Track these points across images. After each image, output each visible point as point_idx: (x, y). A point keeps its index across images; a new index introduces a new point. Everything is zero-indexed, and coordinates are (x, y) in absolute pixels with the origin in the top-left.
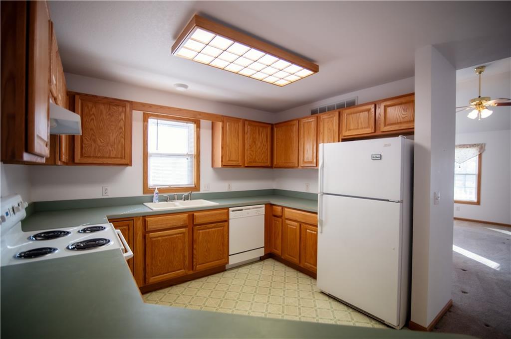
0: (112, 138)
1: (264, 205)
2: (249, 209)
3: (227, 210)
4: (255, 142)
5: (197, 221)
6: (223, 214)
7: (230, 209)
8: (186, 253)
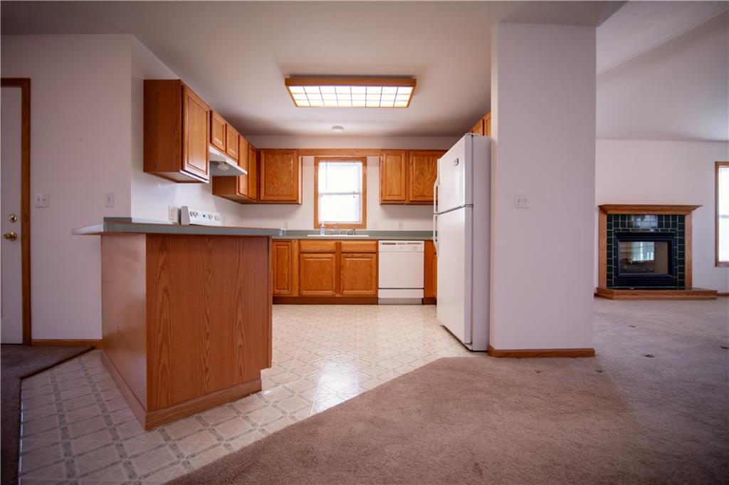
0: (284, 180)
1: (423, 242)
2: (404, 244)
3: (375, 242)
4: (423, 174)
5: (344, 249)
6: (372, 245)
7: (380, 241)
8: (334, 276)
